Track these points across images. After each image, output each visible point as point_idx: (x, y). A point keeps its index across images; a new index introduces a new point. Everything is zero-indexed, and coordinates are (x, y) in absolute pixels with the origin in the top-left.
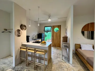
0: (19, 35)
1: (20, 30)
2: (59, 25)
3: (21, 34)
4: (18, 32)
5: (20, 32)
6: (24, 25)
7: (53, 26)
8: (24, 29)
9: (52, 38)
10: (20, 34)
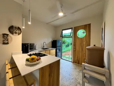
0: (6, 42)
1: (7, 35)
2: (86, 25)
3: (9, 41)
4: (3, 37)
5: (9, 37)
6: (16, 28)
7: (75, 28)
8: (16, 33)
9: (74, 48)
10: (7, 40)
